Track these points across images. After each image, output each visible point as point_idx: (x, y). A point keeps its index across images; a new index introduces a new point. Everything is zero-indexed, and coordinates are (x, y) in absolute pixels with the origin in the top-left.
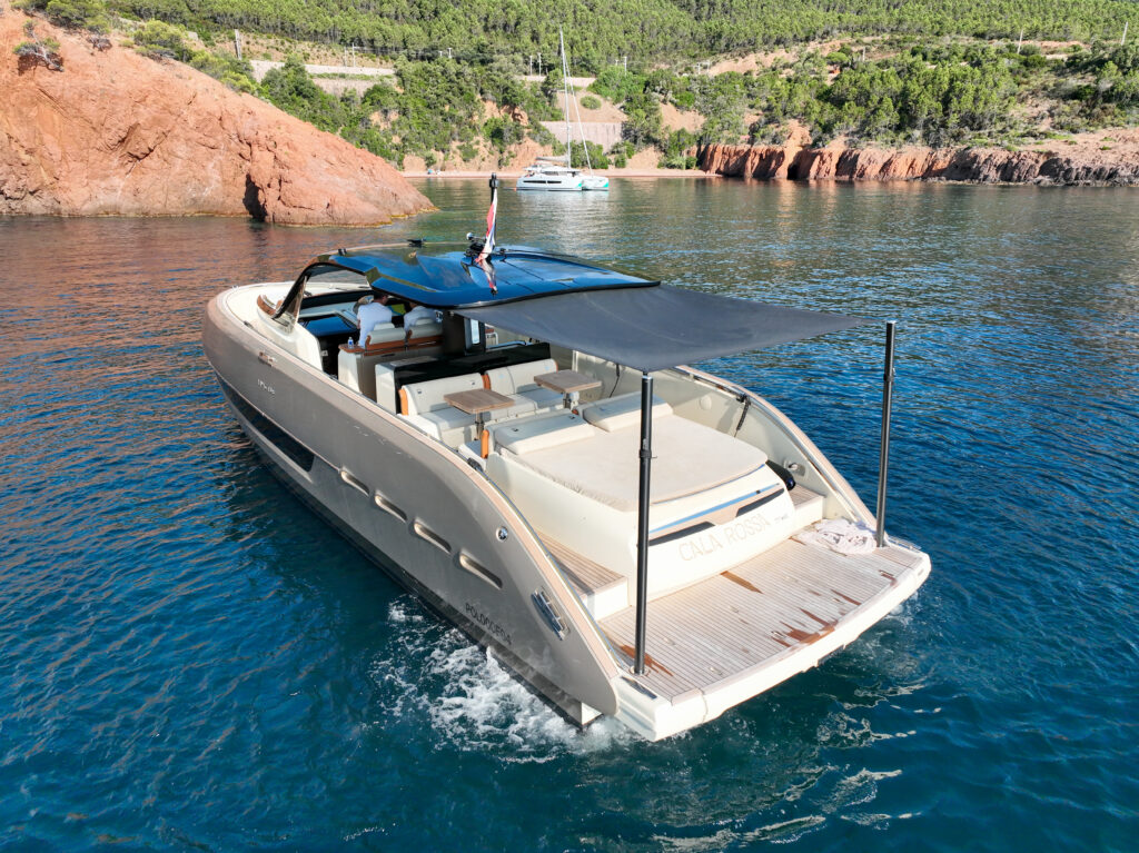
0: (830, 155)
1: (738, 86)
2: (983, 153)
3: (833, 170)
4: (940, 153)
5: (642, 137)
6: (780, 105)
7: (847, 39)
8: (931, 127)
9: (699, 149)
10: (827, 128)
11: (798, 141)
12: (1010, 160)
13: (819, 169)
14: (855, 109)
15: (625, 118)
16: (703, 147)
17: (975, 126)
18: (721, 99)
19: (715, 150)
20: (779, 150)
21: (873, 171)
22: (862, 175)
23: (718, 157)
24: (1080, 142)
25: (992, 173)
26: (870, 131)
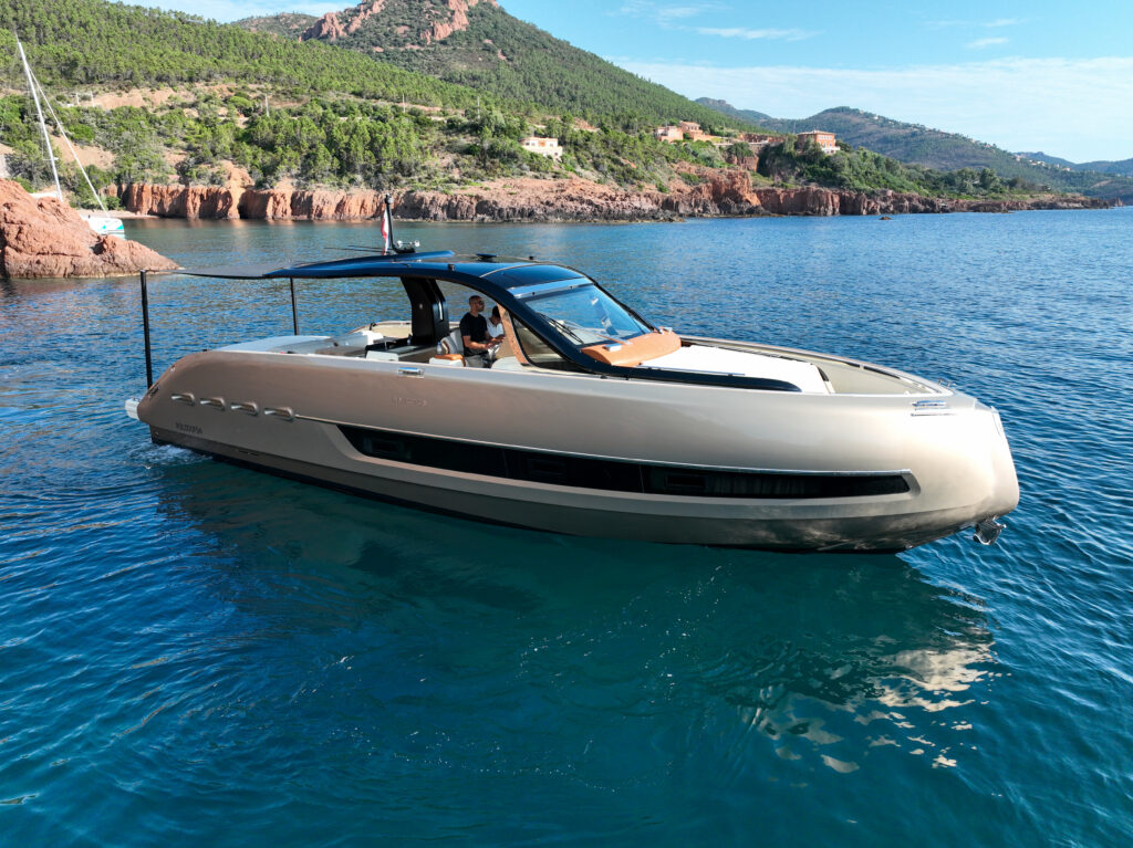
0: (283, 196)
1: (142, 122)
2: (428, 196)
3: (289, 211)
5: (39, 173)
6: (207, 147)
7: (233, 84)
8: (369, 173)
9: (120, 189)
10: (269, 171)
11: (240, 182)
12: (450, 202)
13: (275, 210)
14: (291, 153)
15: (9, 150)
16: (124, 187)
17: (405, 173)
18: (126, 134)
19: (142, 189)
20: (223, 190)
21: (329, 211)
22: (320, 215)
23: (147, 196)
24: (491, 188)
25: (440, 212)
26: (314, 175)
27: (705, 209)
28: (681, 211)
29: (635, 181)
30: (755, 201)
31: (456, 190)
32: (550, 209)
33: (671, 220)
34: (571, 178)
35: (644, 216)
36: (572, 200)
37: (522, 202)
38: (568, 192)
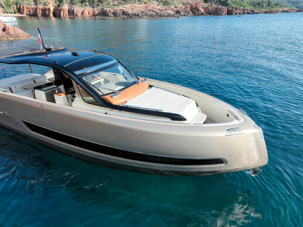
0: (65, 10)
2: (108, 9)
3: (68, 14)
4: (95, 9)
8: (90, 2)
9: (17, 7)
10: (61, 1)
11: (52, 5)
12: (114, 12)
13: (63, 14)
16: (18, 6)
17: (101, 2)
19: (23, 7)
20: (48, 8)
21: (79, 14)
22: (77, 15)
23: (25, 9)
24: (126, 7)
25: (111, 15)
26: (74, 3)
27: (188, 13)
28: (182, 14)
29: (168, 5)
30: (203, 11)
31: (116, 8)
32: (144, 14)
33: (178, 17)
34: (150, 4)
35: (171, 16)
36: (150, 11)
37: (135, 12)
38: (149, 8)
